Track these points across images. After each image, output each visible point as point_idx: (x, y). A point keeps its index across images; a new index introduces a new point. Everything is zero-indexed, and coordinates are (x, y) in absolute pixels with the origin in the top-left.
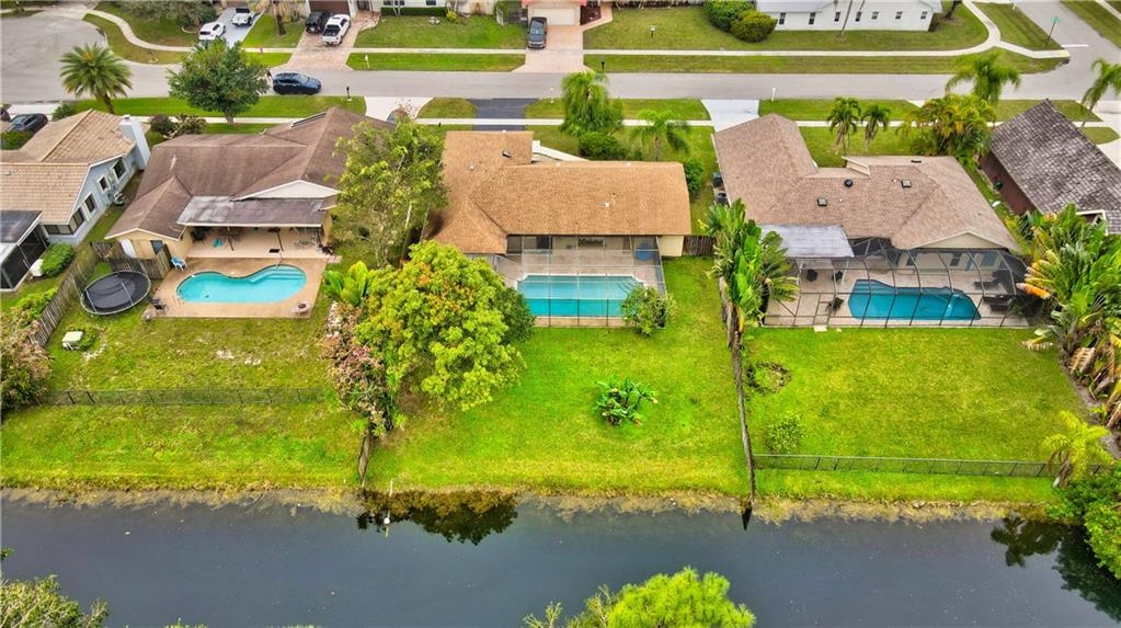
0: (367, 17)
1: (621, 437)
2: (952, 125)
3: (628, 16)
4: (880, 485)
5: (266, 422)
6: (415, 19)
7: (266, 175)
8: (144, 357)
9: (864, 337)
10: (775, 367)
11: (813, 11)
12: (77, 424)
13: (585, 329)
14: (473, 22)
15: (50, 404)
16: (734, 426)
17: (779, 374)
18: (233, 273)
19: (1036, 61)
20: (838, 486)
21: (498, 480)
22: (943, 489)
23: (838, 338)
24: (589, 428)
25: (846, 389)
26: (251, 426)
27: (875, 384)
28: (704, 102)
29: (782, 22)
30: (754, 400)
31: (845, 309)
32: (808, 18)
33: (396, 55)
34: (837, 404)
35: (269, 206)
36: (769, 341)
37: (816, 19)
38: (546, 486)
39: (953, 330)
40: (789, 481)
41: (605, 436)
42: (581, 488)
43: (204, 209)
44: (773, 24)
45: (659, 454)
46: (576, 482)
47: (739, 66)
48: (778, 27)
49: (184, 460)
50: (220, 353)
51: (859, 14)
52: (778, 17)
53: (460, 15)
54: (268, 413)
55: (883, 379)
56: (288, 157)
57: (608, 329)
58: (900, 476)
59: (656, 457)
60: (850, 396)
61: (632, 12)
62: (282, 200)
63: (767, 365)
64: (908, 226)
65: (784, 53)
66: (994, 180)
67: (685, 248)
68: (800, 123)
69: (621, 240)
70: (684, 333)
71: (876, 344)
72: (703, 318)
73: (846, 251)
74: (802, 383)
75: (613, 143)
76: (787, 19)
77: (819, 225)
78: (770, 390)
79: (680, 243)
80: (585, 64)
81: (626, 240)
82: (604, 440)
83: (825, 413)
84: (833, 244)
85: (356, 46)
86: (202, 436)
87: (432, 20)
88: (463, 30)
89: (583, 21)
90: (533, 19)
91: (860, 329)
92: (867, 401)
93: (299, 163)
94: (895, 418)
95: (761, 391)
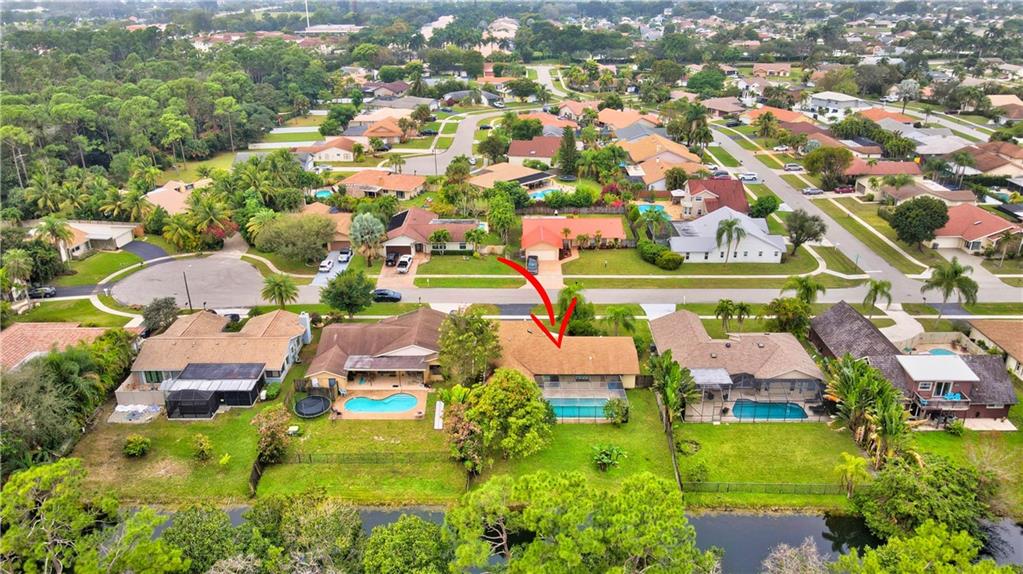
0: (422, 256)
1: (608, 478)
2: (786, 314)
3: (589, 255)
4: (752, 498)
5: (408, 471)
6: (454, 257)
7: (389, 344)
8: (334, 439)
9: (742, 427)
10: (692, 443)
11: (706, 251)
12: (303, 473)
13: (583, 424)
14: (490, 258)
15: (287, 463)
16: (670, 471)
17: (694, 446)
18: (374, 398)
19: (848, 281)
20: (730, 500)
22: (788, 501)
23: (727, 428)
24: (590, 473)
25: (732, 452)
26: (401, 473)
27: (749, 451)
28: (642, 305)
29: (688, 258)
30: (681, 459)
31: (730, 413)
32: (704, 256)
33: (444, 279)
34: (728, 460)
35: (394, 360)
36: (688, 430)
37: (709, 255)
39: (793, 423)
40: (703, 498)
41: (599, 477)
43: (357, 362)
44: (682, 259)
47: (662, 285)
48: (685, 261)
49: (366, 490)
50: (376, 438)
51: (736, 253)
52: (685, 255)
53: (481, 255)
54: (409, 467)
55: (752, 447)
56: (402, 333)
57: (595, 424)
58: (765, 495)
60: (735, 456)
61: (592, 252)
62: (401, 357)
63: (687, 442)
64: (763, 368)
65: (689, 277)
66: (818, 346)
67: (636, 383)
68: (701, 317)
69: (599, 378)
70: (639, 426)
71: (749, 430)
72: (649, 419)
73: (728, 381)
74: (708, 450)
75: (590, 326)
76: (691, 256)
77: (713, 368)
78: (690, 454)
79: (633, 380)
80: (565, 283)
81: (603, 377)
83: (721, 465)
84: (720, 377)
85: (417, 273)
86: (374, 478)
87: (464, 258)
88: (484, 264)
89: (561, 258)
90: (530, 257)
91: (739, 423)
92: (744, 458)
93: (410, 336)
94: (760, 466)
95: (685, 454)
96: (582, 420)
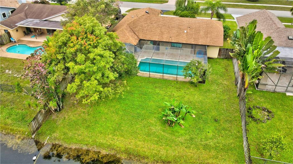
1: (173, 133)
10: (264, 109)
13: (165, 80)
16: (239, 137)
17: (266, 113)
21: (101, 145)
24: (156, 126)
28: (232, 15)
30: (251, 125)
38: (126, 153)
41: (164, 131)
42: (144, 158)
43: (28, 22)
45: (192, 146)
46: (142, 154)
50: (7, 71)
57: (177, 81)
59: (190, 147)
63: (259, 108)
67: (219, 54)
74: (281, 120)
78: (261, 121)
79: (217, 50)
82: (163, 133)
95: (255, 120)
96: (166, 76)
